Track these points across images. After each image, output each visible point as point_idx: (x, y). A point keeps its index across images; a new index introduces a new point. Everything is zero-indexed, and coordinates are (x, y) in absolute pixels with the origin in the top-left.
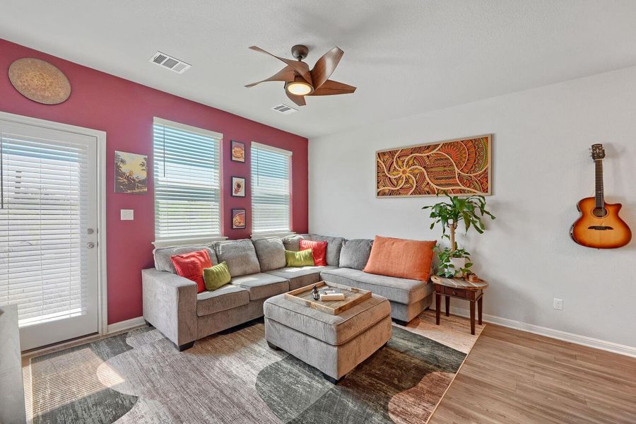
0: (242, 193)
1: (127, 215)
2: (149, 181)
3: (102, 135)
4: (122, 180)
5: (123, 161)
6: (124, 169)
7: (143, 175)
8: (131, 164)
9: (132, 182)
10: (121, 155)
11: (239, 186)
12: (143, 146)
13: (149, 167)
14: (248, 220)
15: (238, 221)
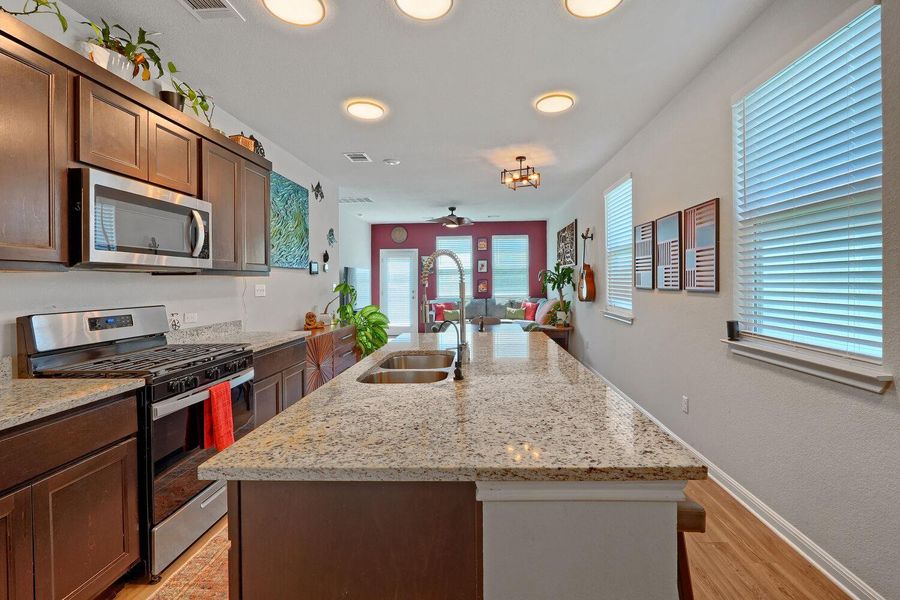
2: (435, 269)
3: (417, 251)
5: (423, 261)
10: (423, 258)
12: (432, 251)
14: (489, 287)
15: (482, 288)
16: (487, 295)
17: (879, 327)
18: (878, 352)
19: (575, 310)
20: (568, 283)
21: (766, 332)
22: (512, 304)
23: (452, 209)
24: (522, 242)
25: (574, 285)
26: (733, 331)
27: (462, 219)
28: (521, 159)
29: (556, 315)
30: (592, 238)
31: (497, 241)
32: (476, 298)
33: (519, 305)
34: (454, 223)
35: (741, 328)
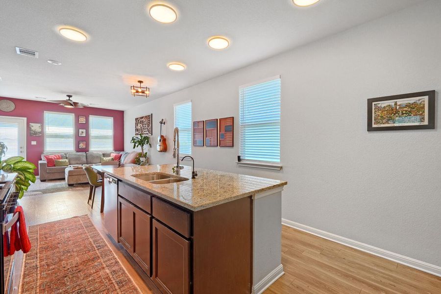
0: (84, 135)
1: (34, 143)
2: (42, 132)
3: (25, 119)
4: (32, 132)
5: (32, 126)
6: (32, 128)
7: (40, 130)
8: (36, 127)
9: (35, 133)
10: (32, 124)
11: (82, 132)
12: (40, 121)
13: (42, 127)
14: (87, 145)
15: (82, 145)
16: (86, 150)
17: (279, 152)
18: (279, 161)
19: (150, 156)
20: (147, 143)
21: (246, 158)
22: (104, 155)
23: (70, 96)
24: (110, 121)
25: (150, 145)
26: (239, 159)
27: (77, 103)
28: (141, 82)
29: (139, 159)
30: (164, 123)
31: (93, 119)
32: (77, 152)
33: (109, 155)
34: (71, 105)
35: (241, 158)
